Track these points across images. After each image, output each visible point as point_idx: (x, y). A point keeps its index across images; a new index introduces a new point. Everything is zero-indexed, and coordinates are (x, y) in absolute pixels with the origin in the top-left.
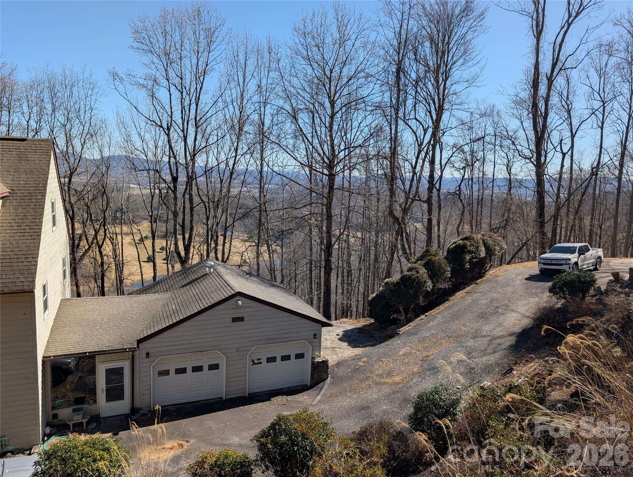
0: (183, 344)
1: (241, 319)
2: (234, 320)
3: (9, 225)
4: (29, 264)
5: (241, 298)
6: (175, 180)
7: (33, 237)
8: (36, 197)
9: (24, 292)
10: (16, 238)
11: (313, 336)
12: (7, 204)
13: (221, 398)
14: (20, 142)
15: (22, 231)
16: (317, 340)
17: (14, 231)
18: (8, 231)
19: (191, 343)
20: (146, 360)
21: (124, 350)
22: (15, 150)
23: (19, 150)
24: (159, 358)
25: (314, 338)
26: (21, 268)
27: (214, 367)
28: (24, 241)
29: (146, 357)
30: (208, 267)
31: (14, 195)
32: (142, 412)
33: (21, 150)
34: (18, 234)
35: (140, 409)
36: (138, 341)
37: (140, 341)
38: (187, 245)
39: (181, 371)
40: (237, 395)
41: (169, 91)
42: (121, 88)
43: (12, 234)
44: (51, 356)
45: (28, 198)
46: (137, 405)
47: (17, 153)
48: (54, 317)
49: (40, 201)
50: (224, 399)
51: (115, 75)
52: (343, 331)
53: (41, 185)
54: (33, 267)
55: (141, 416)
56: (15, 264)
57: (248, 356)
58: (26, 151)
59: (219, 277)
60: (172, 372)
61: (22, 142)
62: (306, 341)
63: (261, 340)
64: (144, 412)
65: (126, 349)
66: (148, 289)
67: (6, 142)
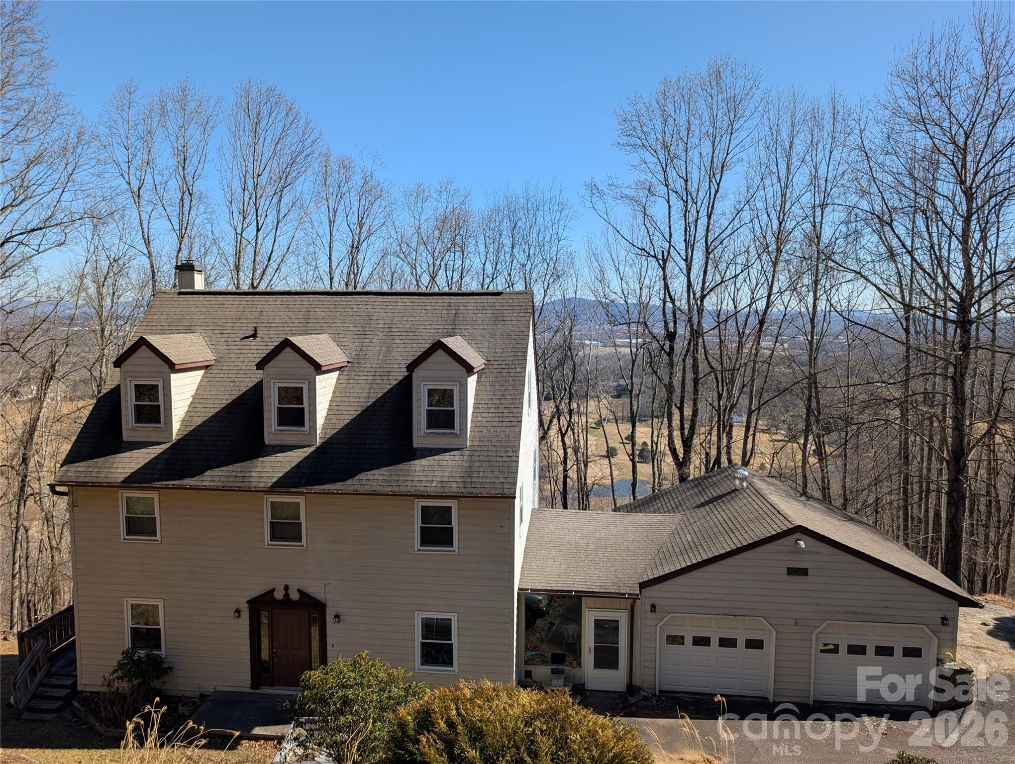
0: (707, 599)
1: (804, 572)
2: (792, 571)
3: (486, 406)
4: (509, 459)
5: (804, 537)
6: (671, 336)
7: (513, 424)
8: (514, 370)
9: (504, 497)
10: (494, 424)
11: (940, 621)
12: (483, 379)
13: (766, 698)
14: (494, 297)
15: (501, 415)
16: (948, 629)
17: (491, 415)
18: (484, 415)
19: (720, 600)
20: (650, 615)
21: (621, 596)
22: (489, 308)
23: (494, 308)
24: (670, 615)
25: (943, 624)
26: (500, 464)
27: (755, 644)
28: (503, 429)
29: (651, 611)
30: (740, 479)
31: (491, 367)
32: (642, 693)
33: (497, 308)
34: (496, 419)
35: (640, 688)
36: (640, 584)
37: (643, 585)
38: (687, 438)
39: (701, 641)
41: (668, 202)
42: (600, 206)
43: (489, 419)
44: (528, 589)
45: (506, 371)
46: (636, 682)
47: (492, 312)
48: (526, 534)
49: (519, 374)
50: (771, 701)
51: (594, 189)
52: (996, 619)
53: (520, 354)
54: (514, 464)
55: (642, 700)
56: (494, 459)
57: (814, 636)
58: (502, 308)
59: (759, 496)
60: (688, 641)
61: (497, 297)
62: (924, 627)
63: (838, 612)
64: (646, 694)
65: (624, 594)
66: (643, 504)
67: (480, 297)
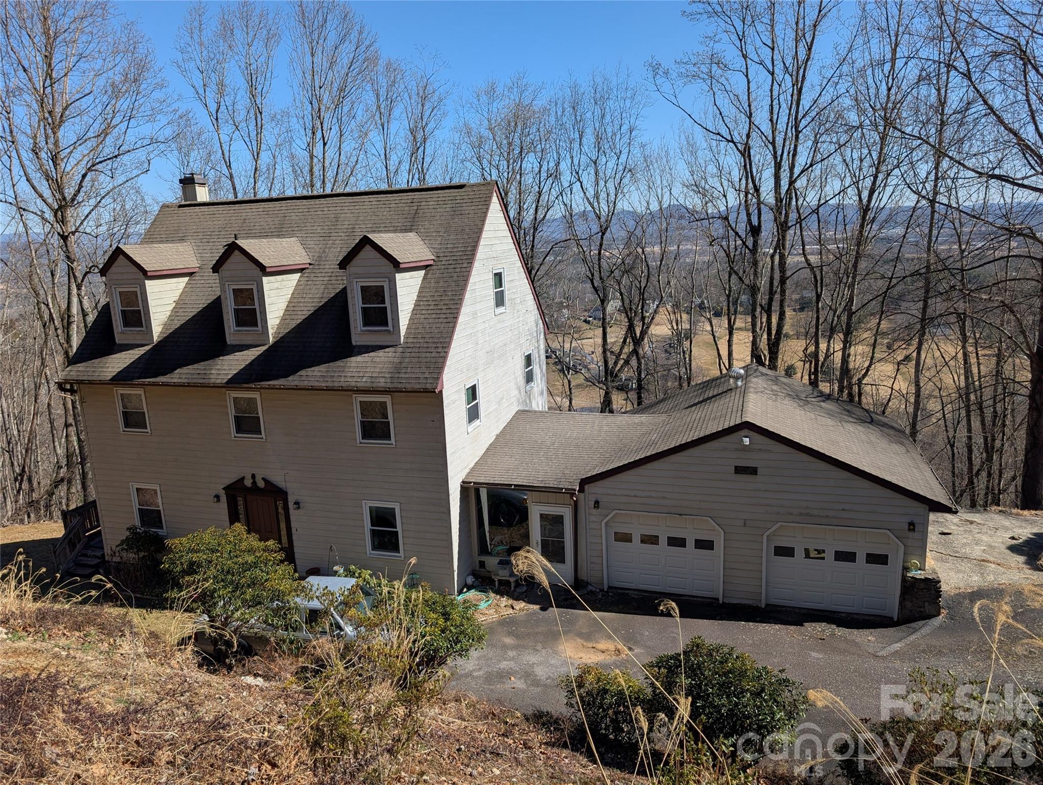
0: (651, 497)
1: (753, 471)
2: (739, 470)
3: (426, 303)
4: (437, 355)
5: (752, 433)
6: (755, 231)
7: (448, 320)
8: (461, 266)
9: (426, 391)
10: (431, 321)
11: (906, 526)
12: (429, 276)
13: (718, 599)
14: (457, 190)
15: (439, 312)
16: (916, 535)
17: (429, 312)
18: (424, 312)
19: (664, 498)
20: (594, 511)
21: (557, 491)
22: (450, 202)
23: (455, 202)
24: (615, 512)
25: (909, 530)
26: (428, 360)
27: (704, 545)
28: (438, 325)
29: (595, 507)
30: (734, 377)
31: (439, 263)
32: (590, 588)
33: (457, 201)
34: (434, 316)
35: (588, 583)
36: (582, 480)
37: (584, 482)
38: (773, 344)
39: (651, 540)
40: (744, 602)
41: (747, 76)
42: (666, 87)
43: (427, 316)
44: (471, 483)
45: (453, 266)
46: (583, 576)
47: (451, 206)
48: (498, 432)
49: (464, 270)
50: (721, 602)
51: (655, 68)
53: (469, 249)
54: (441, 360)
55: (587, 594)
56: (424, 355)
57: (765, 537)
58: (462, 201)
59: (742, 395)
60: (636, 539)
61: (460, 190)
62: (888, 532)
63: (791, 514)
64: (594, 589)
65: (562, 489)
67: (443, 191)
